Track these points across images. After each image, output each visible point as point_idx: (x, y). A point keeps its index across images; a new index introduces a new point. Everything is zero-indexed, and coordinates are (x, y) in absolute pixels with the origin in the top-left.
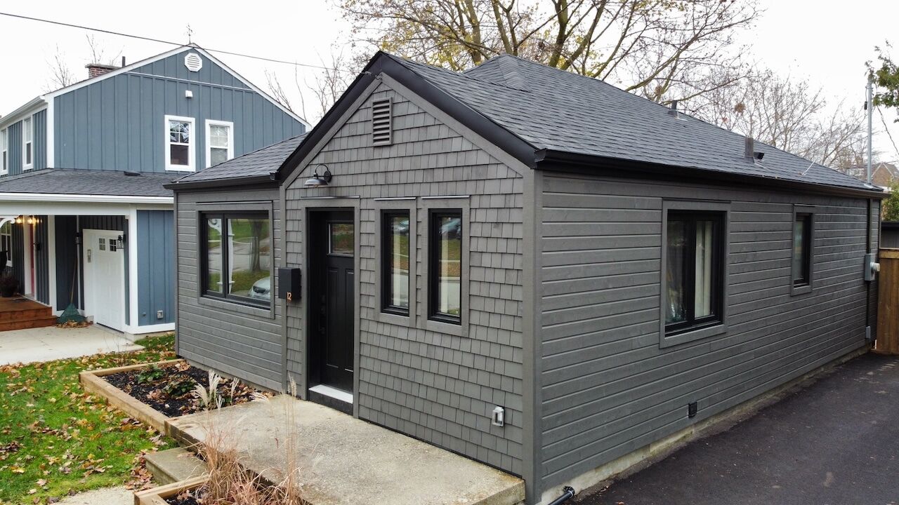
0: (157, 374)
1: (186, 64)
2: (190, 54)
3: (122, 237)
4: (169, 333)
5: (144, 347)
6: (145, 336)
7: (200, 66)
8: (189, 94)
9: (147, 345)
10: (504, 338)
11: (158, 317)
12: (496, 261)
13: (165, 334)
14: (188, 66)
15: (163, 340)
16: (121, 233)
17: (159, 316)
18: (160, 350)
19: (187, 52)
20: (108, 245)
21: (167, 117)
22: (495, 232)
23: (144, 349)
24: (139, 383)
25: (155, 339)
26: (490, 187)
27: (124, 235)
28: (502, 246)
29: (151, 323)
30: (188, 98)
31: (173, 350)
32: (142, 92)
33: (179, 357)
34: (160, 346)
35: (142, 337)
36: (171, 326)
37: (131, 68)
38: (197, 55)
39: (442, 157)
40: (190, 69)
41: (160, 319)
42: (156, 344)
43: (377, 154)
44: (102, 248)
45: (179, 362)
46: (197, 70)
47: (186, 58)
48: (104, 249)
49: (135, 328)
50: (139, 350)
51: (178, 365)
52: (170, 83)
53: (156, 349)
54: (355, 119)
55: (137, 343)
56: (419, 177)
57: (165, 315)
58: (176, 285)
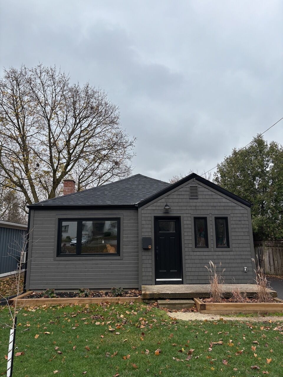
10: (244, 249)
12: (240, 230)
22: (239, 223)
26: (236, 212)
28: (242, 226)
39: (218, 203)
43: (191, 201)
54: (180, 190)
56: (210, 208)
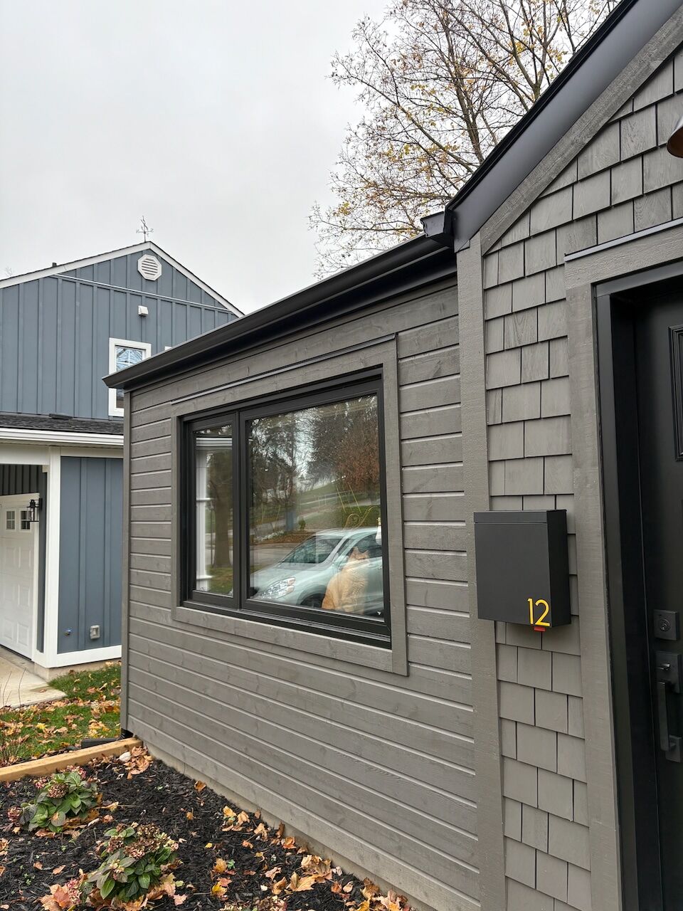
0: (77, 803)
1: (140, 269)
2: (145, 257)
3: (37, 502)
4: (108, 663)
5: (63, 694)
6: (68, 670)
7: (159, 273)
8: (143, 310)
9: (68, 690)
11: (92, 637)
13: (102, 666)
14: (142, 272)
15: (99, 677)
16: (35, 497)
17: (94, 635)
18: (92, 698)
19: (141, 253)
20: (18, 521)
21: (113, 342)
23: (63, 699)
24: (31, 827)
25: (84, 676)
27: (41, 500)
29: (79, 648)
30: (143, 316)
31: (115, 698)
32: (78, 304)
33: (128, 734)
34: (91, 691)
35: (64, 673)
36: (115, 651)
37: (62, 270)
38: (154, 258)
40: (146, 276)
41: (95, 640)
42: (86, 687)
44: (10, 525)
45: (127, 748)
46: (154, 278)
47: (140, 261)
48: (14, 528)
49: (52, 658)
50: (56, 700)
51: (125, 757)
52: (117, 293)
53: (85, 697)
55: (54, 684)
57: (103, 633)
58: (125, 582)
